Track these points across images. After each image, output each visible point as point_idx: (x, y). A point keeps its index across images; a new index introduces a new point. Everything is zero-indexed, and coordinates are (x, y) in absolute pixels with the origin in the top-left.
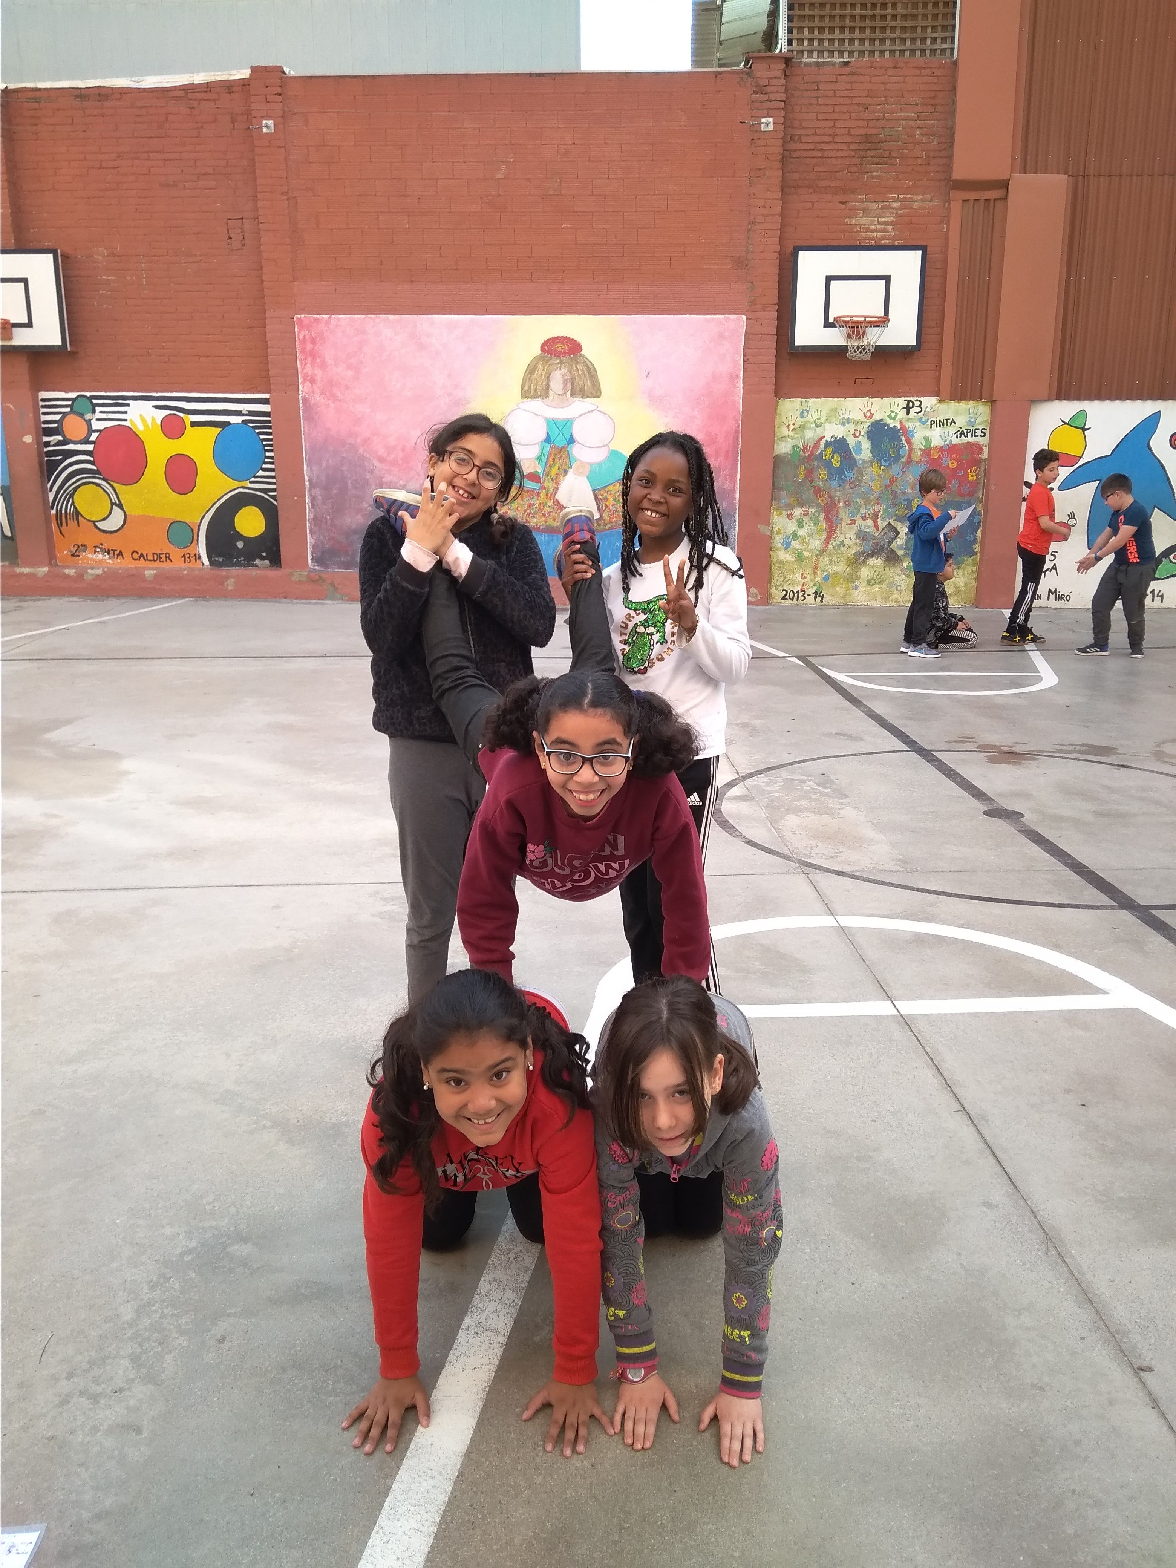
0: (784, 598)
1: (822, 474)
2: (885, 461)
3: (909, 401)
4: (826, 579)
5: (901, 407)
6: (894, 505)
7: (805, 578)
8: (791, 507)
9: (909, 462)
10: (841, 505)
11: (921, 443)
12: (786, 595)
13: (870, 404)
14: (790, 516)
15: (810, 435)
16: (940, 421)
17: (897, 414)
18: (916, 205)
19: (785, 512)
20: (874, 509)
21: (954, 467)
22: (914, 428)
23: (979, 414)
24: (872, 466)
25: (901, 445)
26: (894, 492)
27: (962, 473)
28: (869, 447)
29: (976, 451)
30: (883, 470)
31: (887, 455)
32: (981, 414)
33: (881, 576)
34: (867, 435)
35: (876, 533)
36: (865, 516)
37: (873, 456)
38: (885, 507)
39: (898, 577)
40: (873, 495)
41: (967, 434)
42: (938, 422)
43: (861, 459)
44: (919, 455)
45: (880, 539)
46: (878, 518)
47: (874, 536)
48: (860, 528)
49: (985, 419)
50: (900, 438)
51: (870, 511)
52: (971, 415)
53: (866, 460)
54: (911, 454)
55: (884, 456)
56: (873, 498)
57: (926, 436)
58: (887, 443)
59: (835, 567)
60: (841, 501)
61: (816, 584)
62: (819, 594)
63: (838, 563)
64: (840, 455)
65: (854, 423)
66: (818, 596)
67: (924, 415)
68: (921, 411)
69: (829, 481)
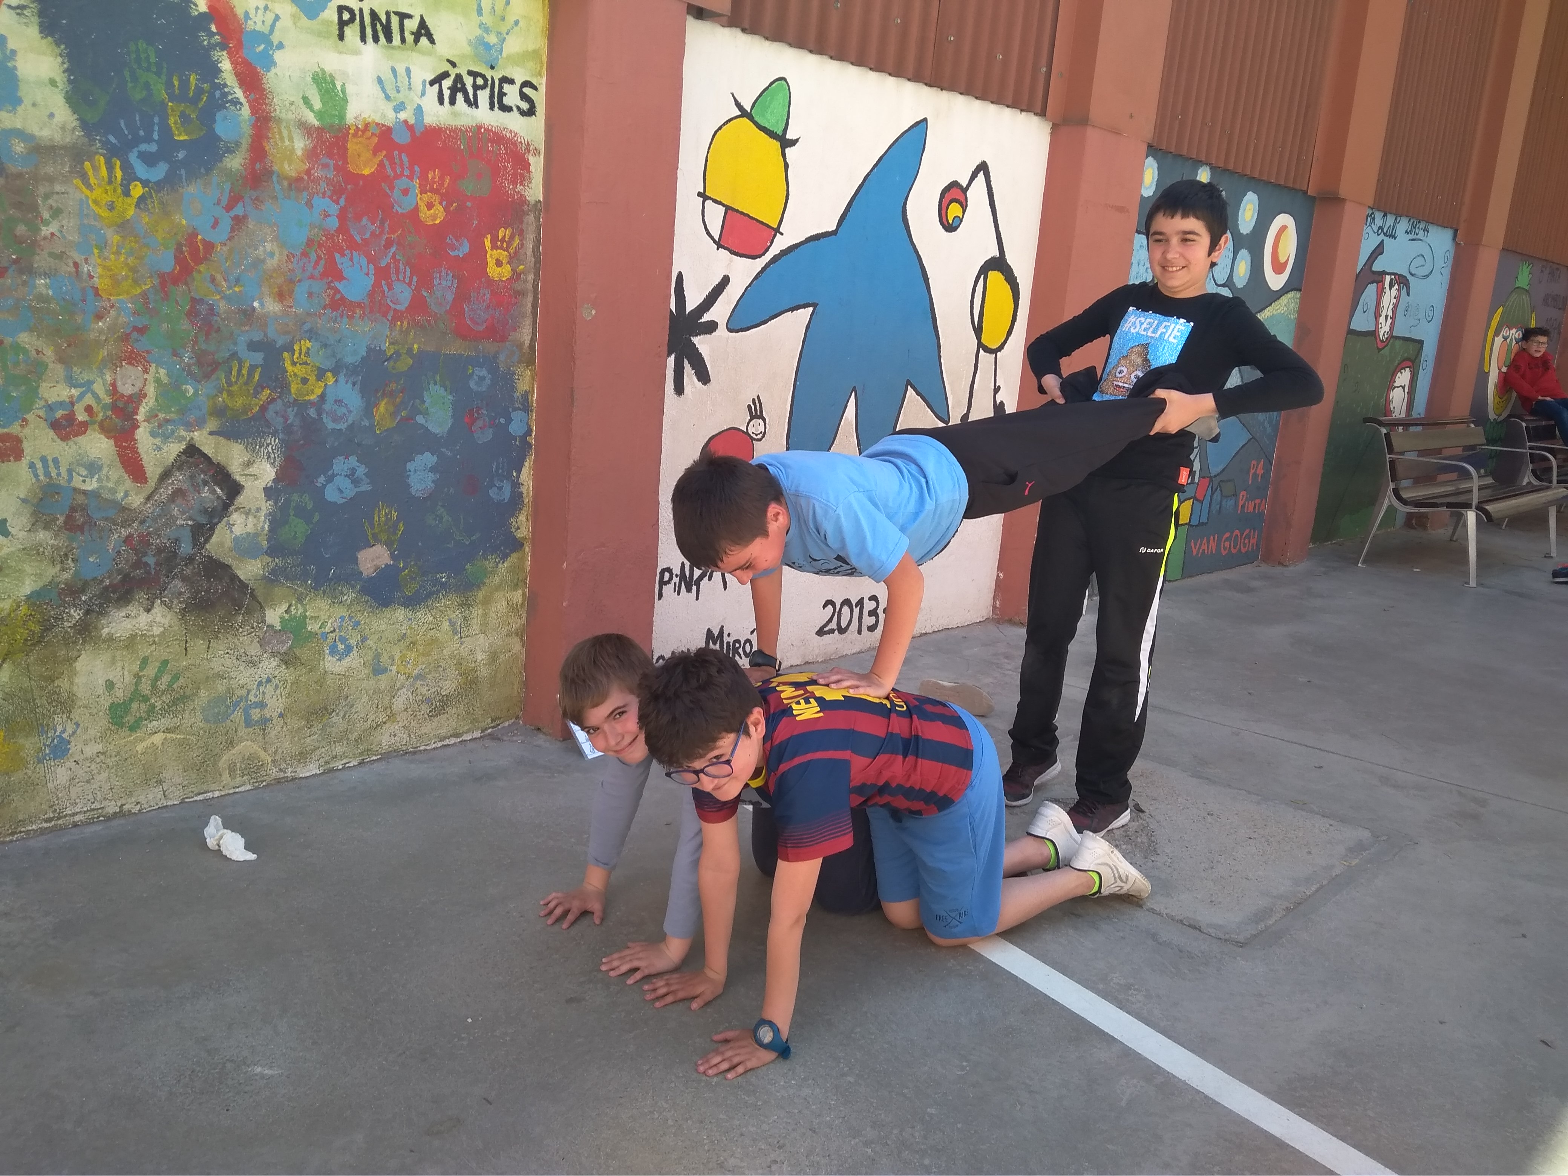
2: (149, 160)
6: (206, 367)
9: (259, 174)
11: (306, 100)
20: (114, 385)
21: (437, 222)
22: (269, 22)
23: (511, 19)
24: (84, 177)
25: (218, 94)
26: (203, 308)
27: (463, 249)
28: (61, 79)
29: (505, 168)
30: (142, 199)
31: (156, 128)
32: (517, 23)
33: (176, 677)
34: (41, 14)
35: (132, 493)
36: (70, 417)
37: (84, 125)
38: (168, 375)
39: (251, 671)
40: (99, 317)
41: (475, 96)
42: (367, 19)
43: (20, 134)
44: (299, 153)
45: (155, 520)
46: (139, 427)
47: (124, 509)
48: (47, 474)
49: (531, 47)
50: (209, 57)
51: (95, 395)
52: (487, 19)
53: (50, 140)
54: (265, 144)
55: (142, 133)
56: (101, 332)
57: (323, 70)
58: (148, 69)
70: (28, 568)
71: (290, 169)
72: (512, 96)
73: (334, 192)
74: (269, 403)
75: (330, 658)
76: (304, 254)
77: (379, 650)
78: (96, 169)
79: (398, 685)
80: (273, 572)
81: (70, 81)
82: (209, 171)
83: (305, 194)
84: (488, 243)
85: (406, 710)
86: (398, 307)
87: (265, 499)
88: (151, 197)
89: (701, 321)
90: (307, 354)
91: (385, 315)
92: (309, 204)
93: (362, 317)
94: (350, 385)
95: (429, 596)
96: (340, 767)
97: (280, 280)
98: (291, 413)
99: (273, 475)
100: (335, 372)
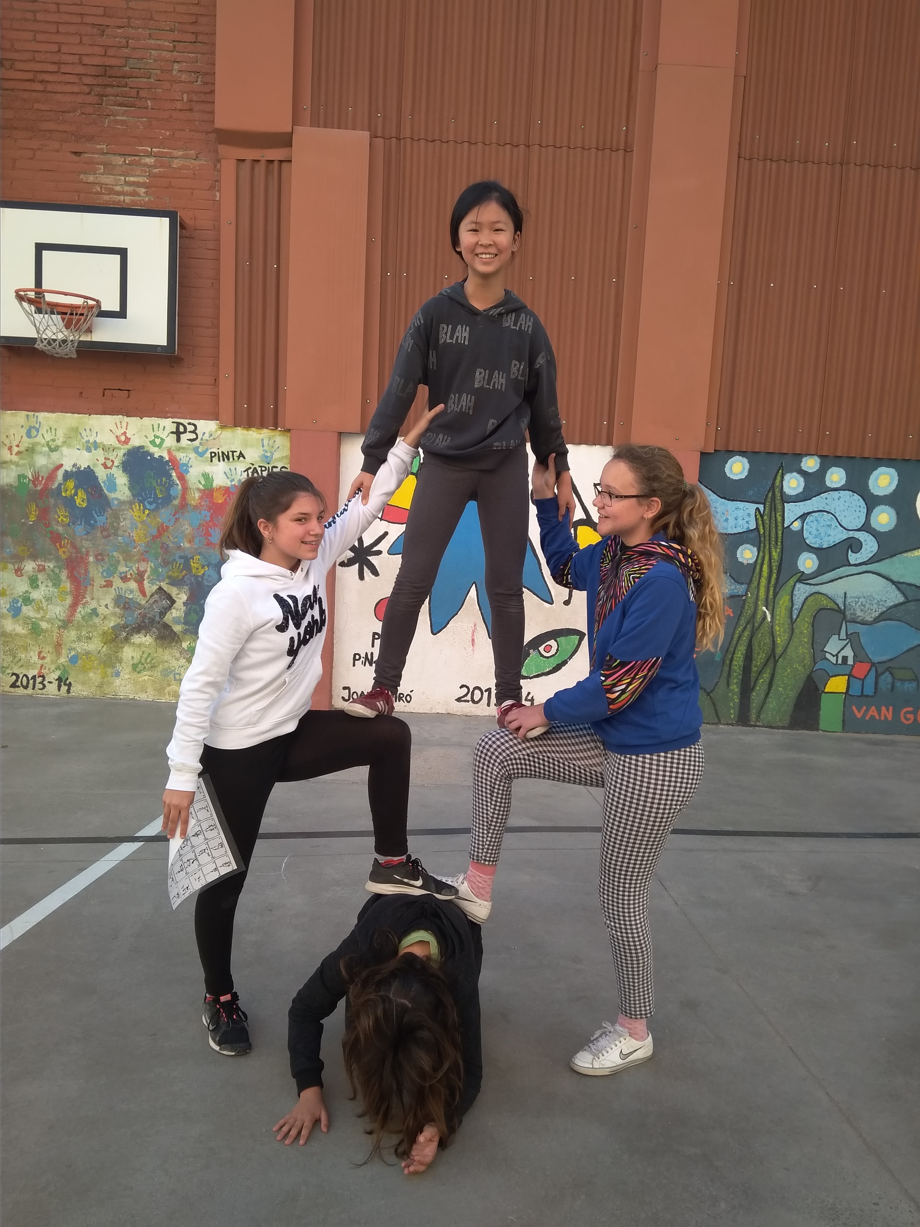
0: (13, 685)
1: (61, 516)
2: (150, 503)
3: (178, 424)
4: (74, 660)
5: (168, 431)
6: (166, 563)
7: (43, 658)
8: (18, 559)
9: (184, 505)
10: (91, 559)
11: (199, 482)
12: (17, 681)
13: (124, 425)
14: (19, 572)
15: (42, 461)
16: (223, 453)
17: (163, 440)
18: (176, 163)
19: (10, 566)
20: (138, 567)
22: (187, 461)
23: (276, 447)
24: (132, 509)
25: (171, 483)
26: (165, 546)
28: (127, 483)
30: (148, 514)
31: (153, 494)
32: (278, 447)
33: (153, 659)
35: (142, 600)
36: (126, 576)
37: (133, 495)
38: (154, 565)
39: (176, 662)
40: (135, 548)
42: (221, 454)
43: (116, 499)
44: (197, 498)
45: (148, 609)
46: (145, 580)
47: (140, 604)
48: (119, 592)
49: (285, 455)
50: (169, 472)
51: (133, 570)
52: (266, 448)
53: (124, 500)
54: (186, 496)
55: (149, 496)
56: (135, 552)
57: (205, 472)
58: (151, 478)
59: (86, 645)
60: (91, 554)
61: (59, 668)
62: (63, 681)
63: (90, 639)
64: (86, 491)
65: (103, 449)
66: (62, 684)
67: (200, 444)
68: (197, 438)
69: (73, 527)
70: (113, 618)
71: (194, 503)
73: (209, 509)
74: (185, 575)
76: (198, 529)
78: (136, 507)
80: (185, 630)
81: (130, 484)
82: (168, 505)
83: (199, 510)
87: (183, 606)
88: (151, 514)
89: (372, 550)
90: (198, 560)
92: (200, 513)
94: (213, 571)
97: (190, 537)
98: (193, 579)
100: (208, 566)
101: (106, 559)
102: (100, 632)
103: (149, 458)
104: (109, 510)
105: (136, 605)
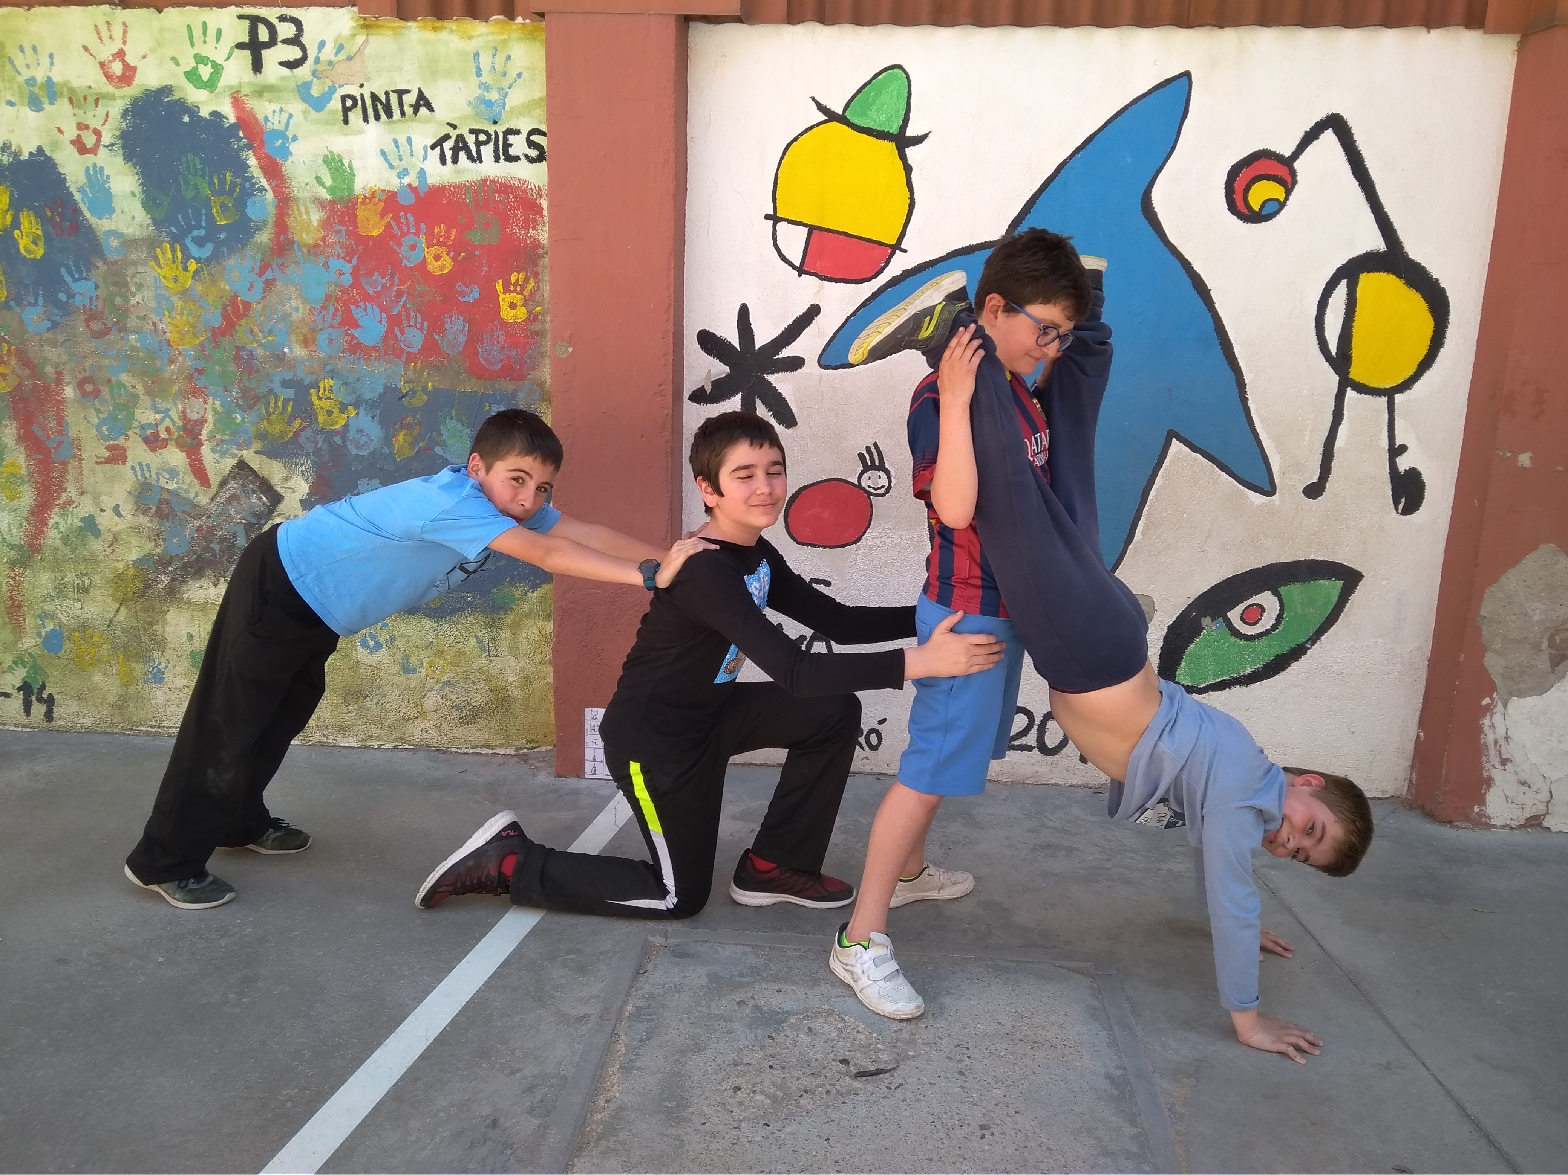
2: (200, 242)
3: (255, 21)
4: (53, 642)
5: (227, 40)
6: (251, 400)
9: (283, 245)
10: (69, 392)
11: (319, 180)
13: (117, 31)
16: (374, 97)
17: (217, 69)
20: (184, 412)
21: (446, 271)
22: (284, 121)
23: (512, 73)
24: (156, 259)
25: (247, 185)
26: (245, 354)
27: (475, 294)
28: (138, 190)
29: (515, 215)
30: (196, 272)
31: (204, 217)
32: (519, 75)
34: (124, 147)
35: (200, 494)
36: (156, 435)
37: (155, 222)
38: (222, 406)
40: (172, 362)
41: (478, 151)
42: (368, 102)
43: (115, 234)
44: (315, 224)
45: (217, 516)
46: (202, 445)
47: (195, 506)
48: (143, 475)
49: (536, 98)
50: (239, 157)
51: (171, 419)
52: (486, 78)
53: (134, 235)
54: (287, 220)
55: (193, 223)
56: (173, 372)
57: (331, 152)
58: (196, 174)
59: (78, 605)
60: (67, 378)
61: (23, 662)
62: (35, 691)
63: (86, 590)
64: (40, 216)
65: (71, 101)
66: (34, 698)
67: (314, 73)
68: (304, 58)
69: (18, 310)
70: (135, 541)
71: (308, 238)
72: (518, 146)
73: (347, 254)
74: (301, 430)
75: (361, 650)
76: (324, 308)
77: (407, 652)
78: (164, 253)
79: (427, 687)
81: (144, 191)
82: (244, 246)
83: (322, 259)
84: (499, 287)
85: (436, 711)
86: (410, 350)
87: (301, 509)
88: (203, 270)
89: (777, 357)
90: (331, 390)
91: (399, 357)
92: (326, 265)
93: (378, 359)
94: (369, 418)
95: (454, 611)
96: (376, 747)
97: (305, 330)
98: (320, 439)
99: (307, 490)
100: (356, 406)
101: (105, 391)
102: (109, 575)
103: (186, 119)
104: (100, 264)
105: (187, 508)
